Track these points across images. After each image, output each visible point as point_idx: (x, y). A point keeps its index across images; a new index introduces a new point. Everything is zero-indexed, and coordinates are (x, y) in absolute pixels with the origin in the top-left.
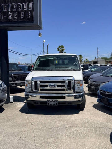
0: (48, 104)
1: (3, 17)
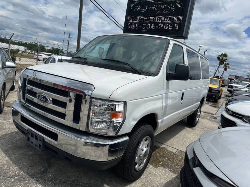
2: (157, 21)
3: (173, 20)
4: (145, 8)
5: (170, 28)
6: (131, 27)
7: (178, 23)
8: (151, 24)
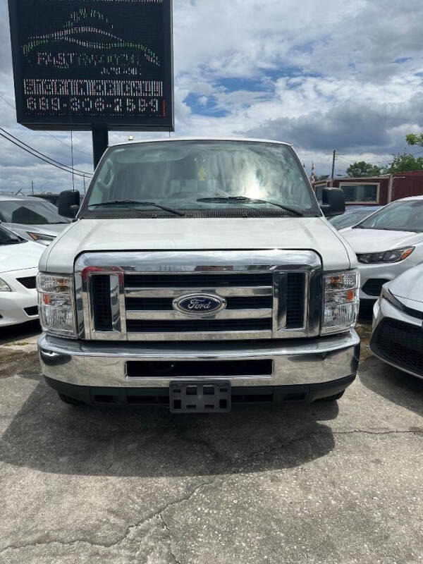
0: (178, 404)
1: (105, 106)
2: (108, 91)
3: (144, 91)
4: (67, 58)
5: (141, 108)
6: (38, 106)
7: (157, 98)
8: (93, 98)
